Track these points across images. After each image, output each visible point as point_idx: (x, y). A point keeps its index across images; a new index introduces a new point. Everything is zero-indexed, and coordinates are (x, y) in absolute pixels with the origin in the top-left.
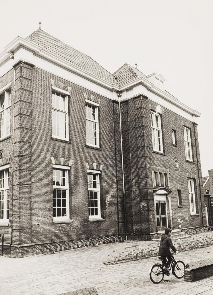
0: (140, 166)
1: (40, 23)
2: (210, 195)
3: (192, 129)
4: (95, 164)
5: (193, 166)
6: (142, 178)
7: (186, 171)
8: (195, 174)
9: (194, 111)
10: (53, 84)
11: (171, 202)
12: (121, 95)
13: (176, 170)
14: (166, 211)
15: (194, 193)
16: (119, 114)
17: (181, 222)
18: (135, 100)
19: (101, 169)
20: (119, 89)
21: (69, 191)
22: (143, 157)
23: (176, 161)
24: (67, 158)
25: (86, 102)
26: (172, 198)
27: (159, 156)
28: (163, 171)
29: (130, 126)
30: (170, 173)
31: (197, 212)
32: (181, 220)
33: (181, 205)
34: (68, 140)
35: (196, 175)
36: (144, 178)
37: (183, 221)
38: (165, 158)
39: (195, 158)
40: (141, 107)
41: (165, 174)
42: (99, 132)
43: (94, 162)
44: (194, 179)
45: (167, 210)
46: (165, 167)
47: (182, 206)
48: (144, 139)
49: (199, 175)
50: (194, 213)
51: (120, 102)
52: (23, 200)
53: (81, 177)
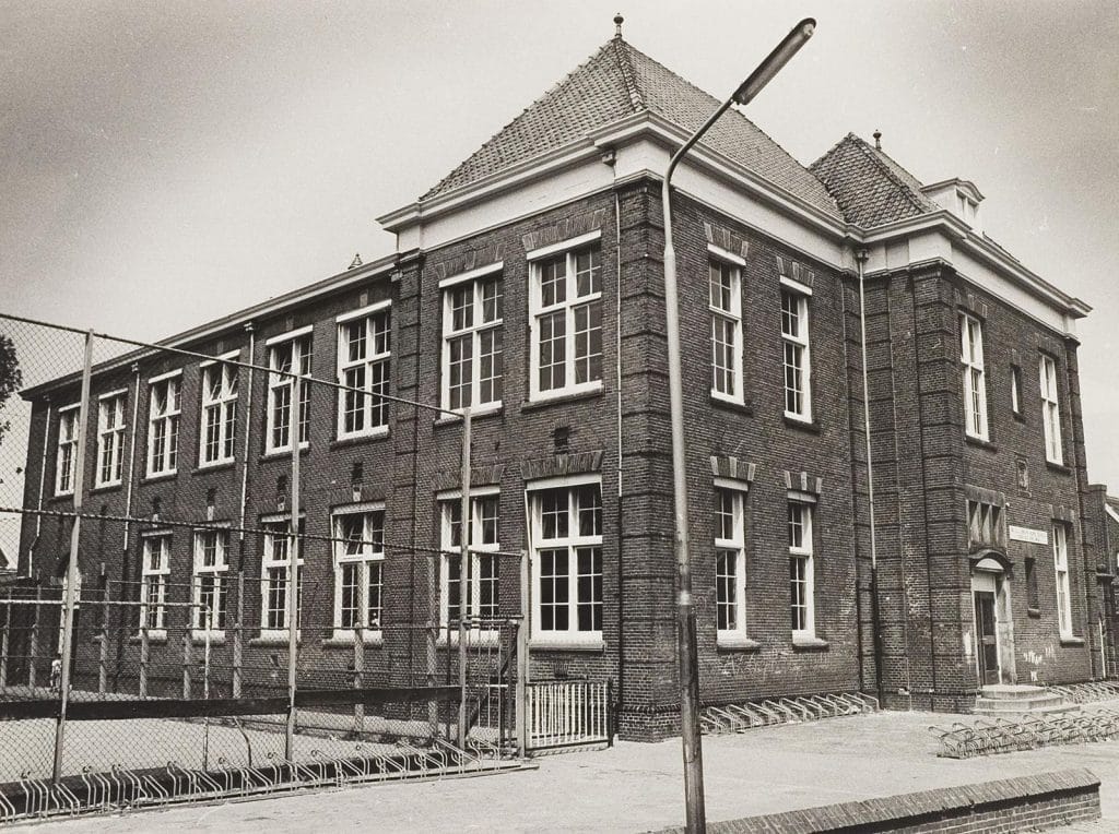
0: (932, 484)
1: (619, 20)
2: (1112, 579)
3: (1063, 357)
4: (804, 475)
5: (1066, 481)
6: (936, 522)
7: (1049, 497)
8: (1070, 507)
9: (1071, 301)
10: (710, 236)
11: (1012, 596)
12: (867, 256)
13: (1024, 495)
14: (997, 624)
15: (1066, 569)
16: (860, 318)
17: (1037, 662)
18: (915, 279)
19: (819, 491)
20: (863, 238)
21: (747, 554)
22: (941, 456)
23: (1022, 467)
24: (743, 456)
25: (781, 284)
26: (1012, 586)
27: (981, 453)
28: (991, 500)
29: (895, 357)
30: (1008, 504)
31: (1076, 633)
32: (1037, 654)
33: (1037, 607)
34: (743, 404)
35: (1073, 512)
36: (946, 521)
37: (1041, 658)
38: (993, 459)
39: (1072, 455)
40: (940, 302)
41: (996, 510)
42: (812, 374)
43: (802, 469)
44: (1068, 526)
45: (997, 620)
46: (996, 487)
47: (1037, 611)
48: (946, 402)
49: (1082, 511)
50: (1067, 634)
51: (862, 278)
52: (658, 580)
53: (774, 515)
